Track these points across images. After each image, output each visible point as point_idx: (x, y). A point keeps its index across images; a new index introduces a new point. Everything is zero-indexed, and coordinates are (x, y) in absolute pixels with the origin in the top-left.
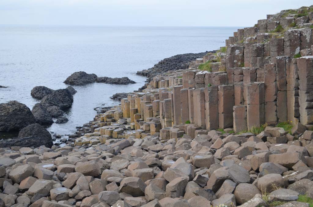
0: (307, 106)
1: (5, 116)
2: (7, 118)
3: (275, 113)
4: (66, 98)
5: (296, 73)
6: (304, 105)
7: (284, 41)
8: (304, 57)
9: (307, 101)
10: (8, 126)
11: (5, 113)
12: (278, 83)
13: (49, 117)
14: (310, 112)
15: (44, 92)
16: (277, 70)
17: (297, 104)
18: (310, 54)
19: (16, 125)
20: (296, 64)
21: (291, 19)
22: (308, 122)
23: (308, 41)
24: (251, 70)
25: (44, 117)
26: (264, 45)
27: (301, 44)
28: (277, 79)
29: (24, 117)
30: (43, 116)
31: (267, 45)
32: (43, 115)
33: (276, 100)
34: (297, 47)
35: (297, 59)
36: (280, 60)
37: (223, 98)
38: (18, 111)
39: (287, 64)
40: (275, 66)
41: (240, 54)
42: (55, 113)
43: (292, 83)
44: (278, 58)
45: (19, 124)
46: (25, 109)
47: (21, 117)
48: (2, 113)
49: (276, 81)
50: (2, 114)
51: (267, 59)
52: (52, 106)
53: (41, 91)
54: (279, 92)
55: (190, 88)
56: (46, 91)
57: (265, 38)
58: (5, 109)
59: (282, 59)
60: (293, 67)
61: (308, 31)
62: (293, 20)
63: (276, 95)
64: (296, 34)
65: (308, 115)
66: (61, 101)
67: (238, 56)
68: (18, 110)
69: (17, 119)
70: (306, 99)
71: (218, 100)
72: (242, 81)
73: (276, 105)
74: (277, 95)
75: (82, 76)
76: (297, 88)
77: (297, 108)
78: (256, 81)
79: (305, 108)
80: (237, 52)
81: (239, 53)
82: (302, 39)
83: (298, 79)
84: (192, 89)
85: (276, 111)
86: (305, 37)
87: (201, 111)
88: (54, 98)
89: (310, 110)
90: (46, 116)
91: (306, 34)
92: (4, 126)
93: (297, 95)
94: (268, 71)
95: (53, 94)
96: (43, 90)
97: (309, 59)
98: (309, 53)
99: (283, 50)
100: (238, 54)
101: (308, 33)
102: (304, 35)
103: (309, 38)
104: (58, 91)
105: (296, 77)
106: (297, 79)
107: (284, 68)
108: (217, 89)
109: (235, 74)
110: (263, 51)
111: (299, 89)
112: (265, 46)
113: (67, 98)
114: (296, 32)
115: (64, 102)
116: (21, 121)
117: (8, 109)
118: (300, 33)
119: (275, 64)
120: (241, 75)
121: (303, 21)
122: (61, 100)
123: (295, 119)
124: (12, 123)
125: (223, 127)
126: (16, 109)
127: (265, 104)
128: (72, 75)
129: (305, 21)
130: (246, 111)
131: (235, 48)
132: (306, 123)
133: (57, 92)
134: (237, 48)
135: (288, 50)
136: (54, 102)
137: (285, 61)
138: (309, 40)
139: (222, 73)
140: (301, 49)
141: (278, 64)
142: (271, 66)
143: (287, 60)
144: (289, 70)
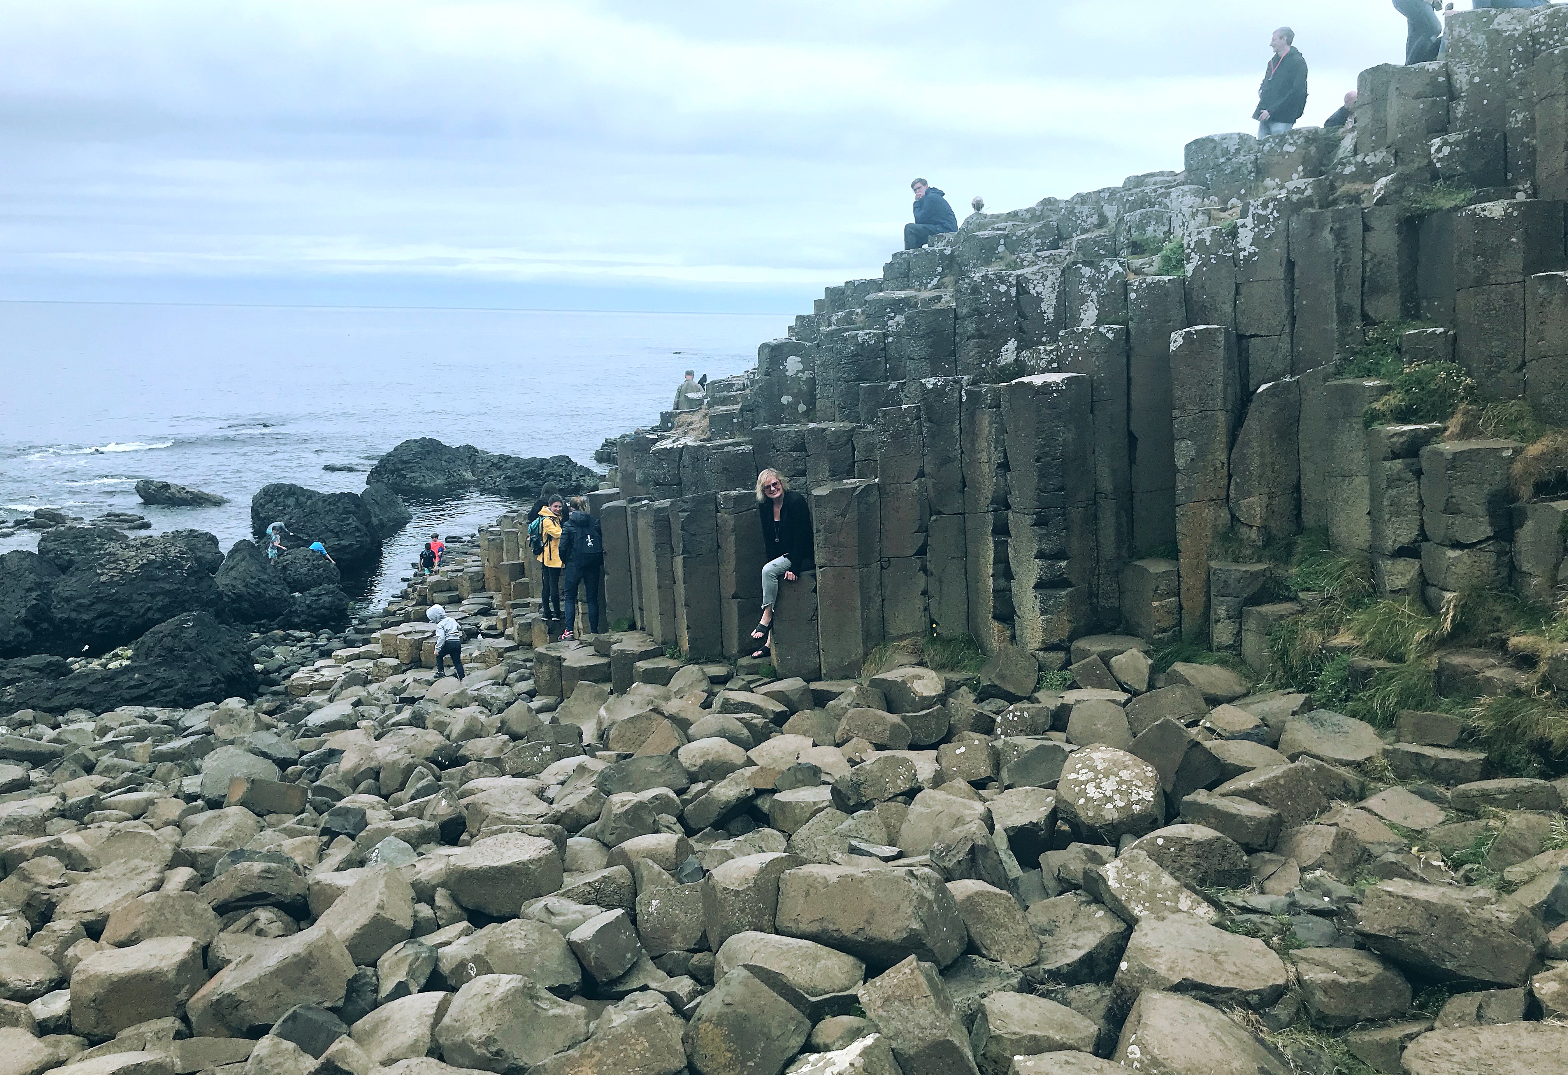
0: (1040, 578)
1: (111, 583)
2: (117, 592)
3: (919, 603)
4: (350, 521)
5: (997, 441)
6: (1028, 570)
7: (956, 317)
8: (1026, 379)
9: (1040, 555)
10: (122, 617)
11: (113, 576)
12: (929, 482)
13: (276, 583)
14: (1051, 602)
15: (291, 501)
16: (925, 430)
17: (1001, 566)
18: (1055, 365)
19: (149, 615)
20: (998, 406)
21: (994, 237)
22: (1043, 642)
23: (1050, 315)
24: (834, 432)
25: (258, 585)
26: (885, 336)
27: (1021, 330)
28: (928, 469)
29: (179, 589)
30: (253, 581)
31: (898, 335)
32: (252, 578)
33: (922, 551)
34: (1006, 342)
35: (1000, 389)
36: (938, 392)
37: (732, 538)
38: (158, 568)
39: (963, 409)
40: (919, 418)
41: (803, 371)
42: (302, 570)
43: (984, 483)
44: (930, 382)
45: (159, 610)
46: (184, 563)
47: (167, 587)
48: (102, 574)
49: (921, 474)
50: (103, 578)
51: (896, 390)
52: (299, 546)
53: (281, 499)
54: (935, 520)
55: (631, 501)
56: (297, 499)
57: (892, 311)
58: (114, 562)
59: (945, 386)
60: (986, 423)
61: (1050, 277)
62: (1002, 241)
63: (924, 529)
64: (1003, 288)
65: (1043, 612)
66: (332, 531)
67: (795, 379)
68: (157, 565)
69: (153, 596)
70: (1036, 547)
71: (719, 547)
72: (803, 473)
73: (924, 569)
74: (926, 531)
75: (429, 452)
76: (1002, 503)
77: (1002, 583)
78: (850, 474)
79: (1033, 582)
80: (793, 363)
81: (801, 367)
82: (1027, 310)
83: (1005, 466)
84: (638, 504)
85: (924, 593)
86: (1039, 299)
87: (659, 587)
88: (309, 521)
89: (1049, 592)
90: (265, 582)
91: (1039, 288)
92: (109, 619)
93: (1001, 530)
94: (892, 436)
95: (307, 510)
96: (286, 497)
97: (1046, 385)
98: (1050, 363)
99: (954, 353)
100: (798, 372)
101: (1048, 283)
102: (1033, 292)
103: (1054, 302)
104: (325, 501)
105: (997, 458)
106: (1000, 466)
107: (953, 422)
108: (713, 507)
109: (777, 446)
110: (883, 360)
111: (1008, 507)
112: (890, 339)
113: (353, 521)
114: (1001, 278)
115: (341, 535)
116: (167, 600)
117: (124, 560)
118: (1019, 285)
119: (918, 408)
120: (799, 454)
121: (1037, 245)
122: (331, 527)
123: (995, 626)
124: (136, 607)
125: (735, 651)
126: (150, 562)
127: (882, 567)
128: (396, 449)
129: (1043, 243)
130: (815, 591)
131: (786, 350)
132: (1037, 645)
133: (320, 503)
134: (794, 349)
135: (970, 351)
136: (308, 534)
137: (956, 395)
138: (1051, 310)
139: (739, 444)
140: (1019, 349)
141: (929, 408)
142: (903, 414)
143: (963, 393)
144: (970, 432)
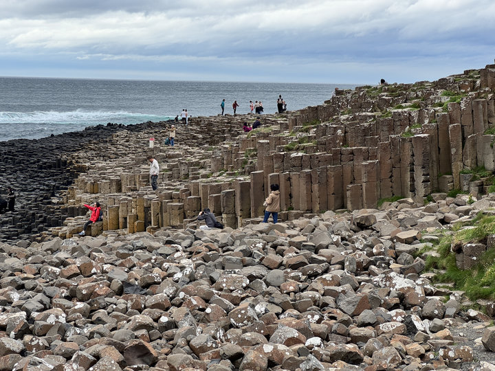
0: (423, 180)
5: (411, 150)
6: (420, 179)
7: (394, 121)
8: (419, 136)
9: (424, 175)
12: (393, 160)
14: (426, 185)
16: (392, 148)
18: (422, 132)
20: (411, 142)
22: (424, 195)
23: (416, 121)
26: (370, 125)
27: (410, 124)
31: (374, 125)
33: (391, 177)
34: (406, 126)
35: (411, 138)
36: (395, 138)
37: (333, 179)
39: (401, 143)
40: (390, 145)
41: (342, 134)
43: (407, 160)
44: (393, 136)
49: (391, 158)
54: (394, 169)
55: (283, 172)
57: (369, 118)
60: (407, 145)
64: (406, 115)
65: (424, 188)
67: (340, 136)
70: (422, 173)
71: (327, 181)
72: (353, 160)
73: (391, 181)
74: (392, 172)
77: (412, 183)
78: (368, 160)
79: (421, 181)
80: (339, 132)
81: (341, 132)
82: (411, 119)
83: (413, 155)
84: (285, 173)
85: (391, 187)
86: (414, 117)
87: (306, 195)
91: (414, 115)
93: (412, 170)
94: (383, 149)
97: (424, 137)
98: (420, 132)
99: (394, 129)
100: (340, 134)
102: (412, 115)
103: (418, 117)
105: (411, 153)
107: (398, 146)
108: (326, 170)
110: (370, 131)
111: (413, 164)
114: (405, 112)
118: (410, 113)
119: (390, 143)
120: (351, 155)
123: (410, 192)
127: (380, 181)
130: (362, 189)
131: (336, 128)
134: (340, 128)
135: (398, 129)
137: (398, 139)
138: (417, 119)
139: (326, 154)
141: (393, 142)
142: (386, 144)
143: (400, 139)
144: (403, 148)
